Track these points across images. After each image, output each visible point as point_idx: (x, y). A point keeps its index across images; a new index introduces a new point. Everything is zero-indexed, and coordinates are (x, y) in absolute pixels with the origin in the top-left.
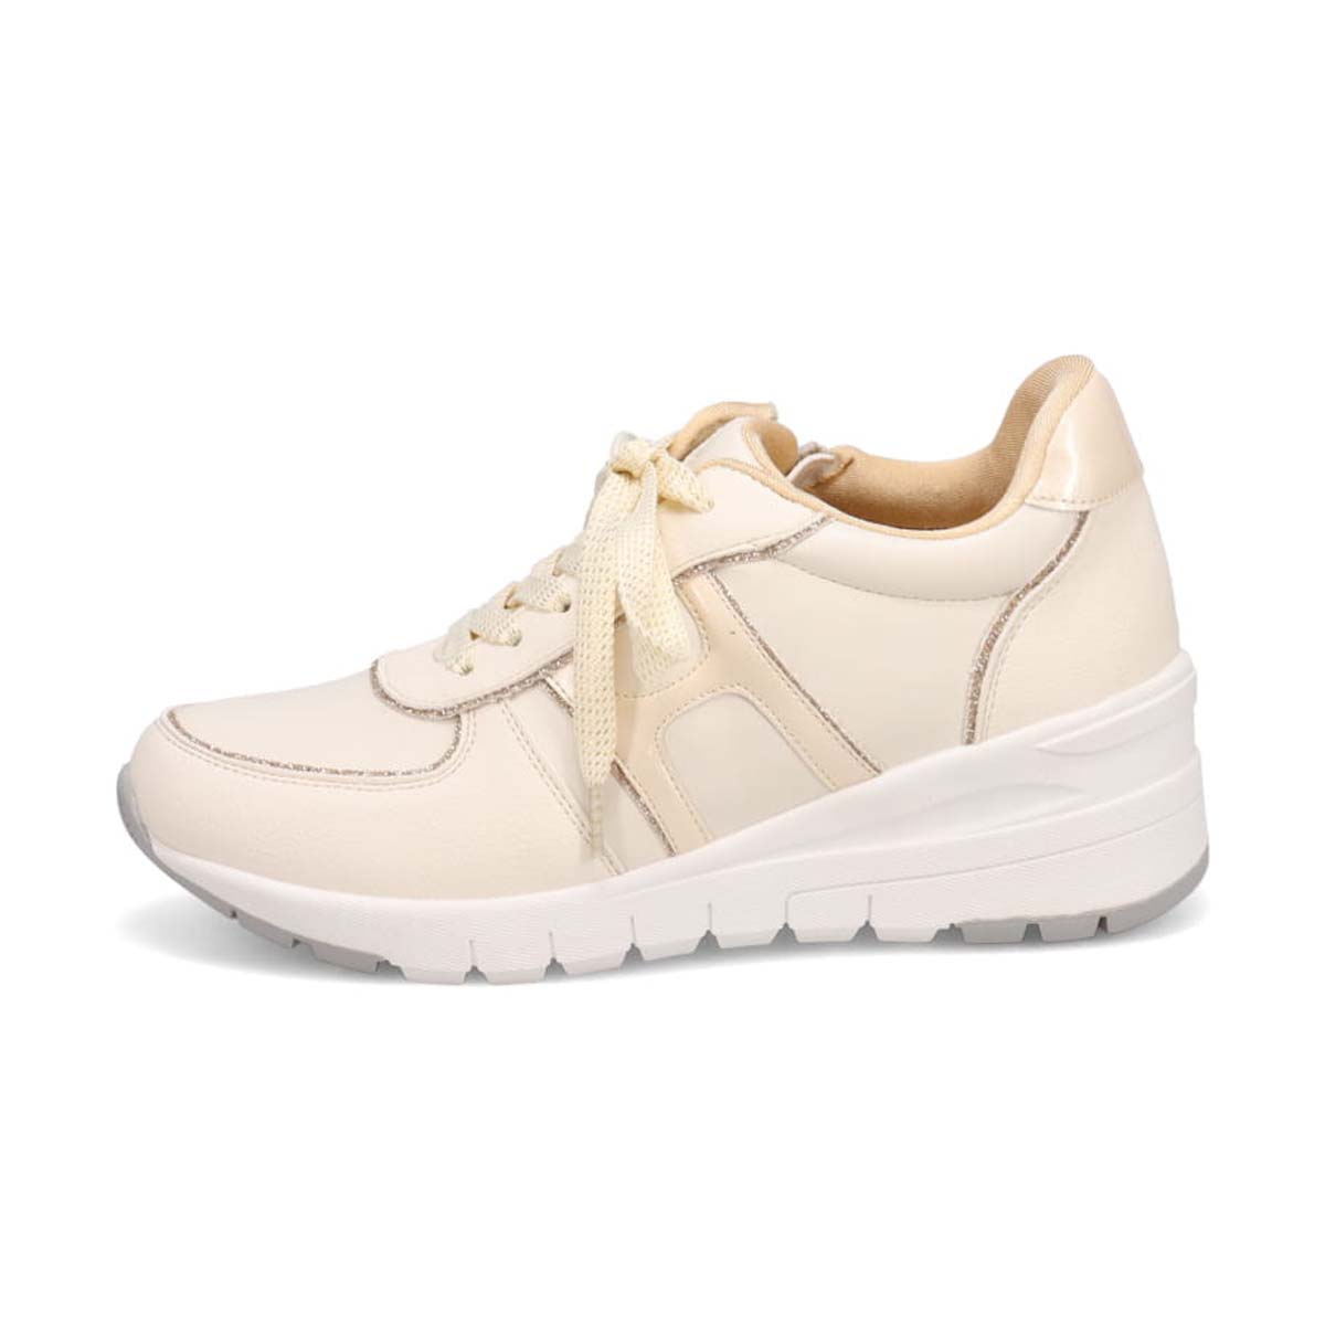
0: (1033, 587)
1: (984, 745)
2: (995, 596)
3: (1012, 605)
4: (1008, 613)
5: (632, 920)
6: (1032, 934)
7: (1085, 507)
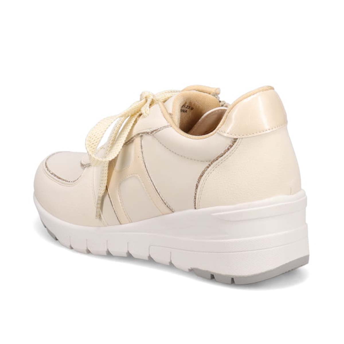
0: (216, 161)
1: (199, 210)
2: (207, 161)
3: (210, 165)
4: (208, 167)
5: (107, 241)
6: (212, 277)
7: (235, 137)
